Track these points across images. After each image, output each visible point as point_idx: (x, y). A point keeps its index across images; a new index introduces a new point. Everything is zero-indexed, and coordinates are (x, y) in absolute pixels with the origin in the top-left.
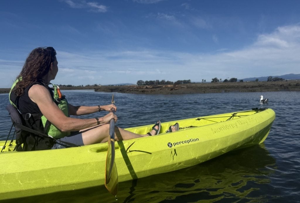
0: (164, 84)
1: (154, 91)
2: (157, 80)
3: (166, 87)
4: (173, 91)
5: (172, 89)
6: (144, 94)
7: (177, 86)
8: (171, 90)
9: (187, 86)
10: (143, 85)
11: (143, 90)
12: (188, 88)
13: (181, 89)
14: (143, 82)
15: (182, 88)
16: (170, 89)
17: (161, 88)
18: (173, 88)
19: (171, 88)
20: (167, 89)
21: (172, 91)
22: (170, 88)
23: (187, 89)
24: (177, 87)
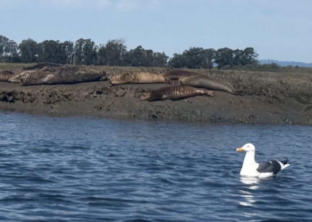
0: (120, 64)
1: (66, 97)
2: (81, 41)
3: (127, 83)
4: (165, 105)
5: (156, 96)
6: (13, 110)
7: (183, 79)
8: (150, 100)
9: (236, 82)
10: (9, 60)
11: (8, 89)
12: (239, 93)
13: (205, 94)
14: (11, 46)
15: (210, 92)
16: (148, 95)
17: (99, 85)
18: (164, 90)
19: (156, 87)
20: (130, 95)
21: (159, 103)
22: (145, 87)
23: (237, 98)
24: (182, 85)
